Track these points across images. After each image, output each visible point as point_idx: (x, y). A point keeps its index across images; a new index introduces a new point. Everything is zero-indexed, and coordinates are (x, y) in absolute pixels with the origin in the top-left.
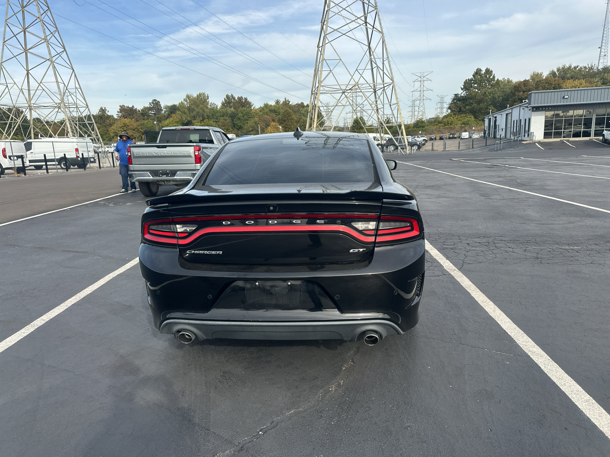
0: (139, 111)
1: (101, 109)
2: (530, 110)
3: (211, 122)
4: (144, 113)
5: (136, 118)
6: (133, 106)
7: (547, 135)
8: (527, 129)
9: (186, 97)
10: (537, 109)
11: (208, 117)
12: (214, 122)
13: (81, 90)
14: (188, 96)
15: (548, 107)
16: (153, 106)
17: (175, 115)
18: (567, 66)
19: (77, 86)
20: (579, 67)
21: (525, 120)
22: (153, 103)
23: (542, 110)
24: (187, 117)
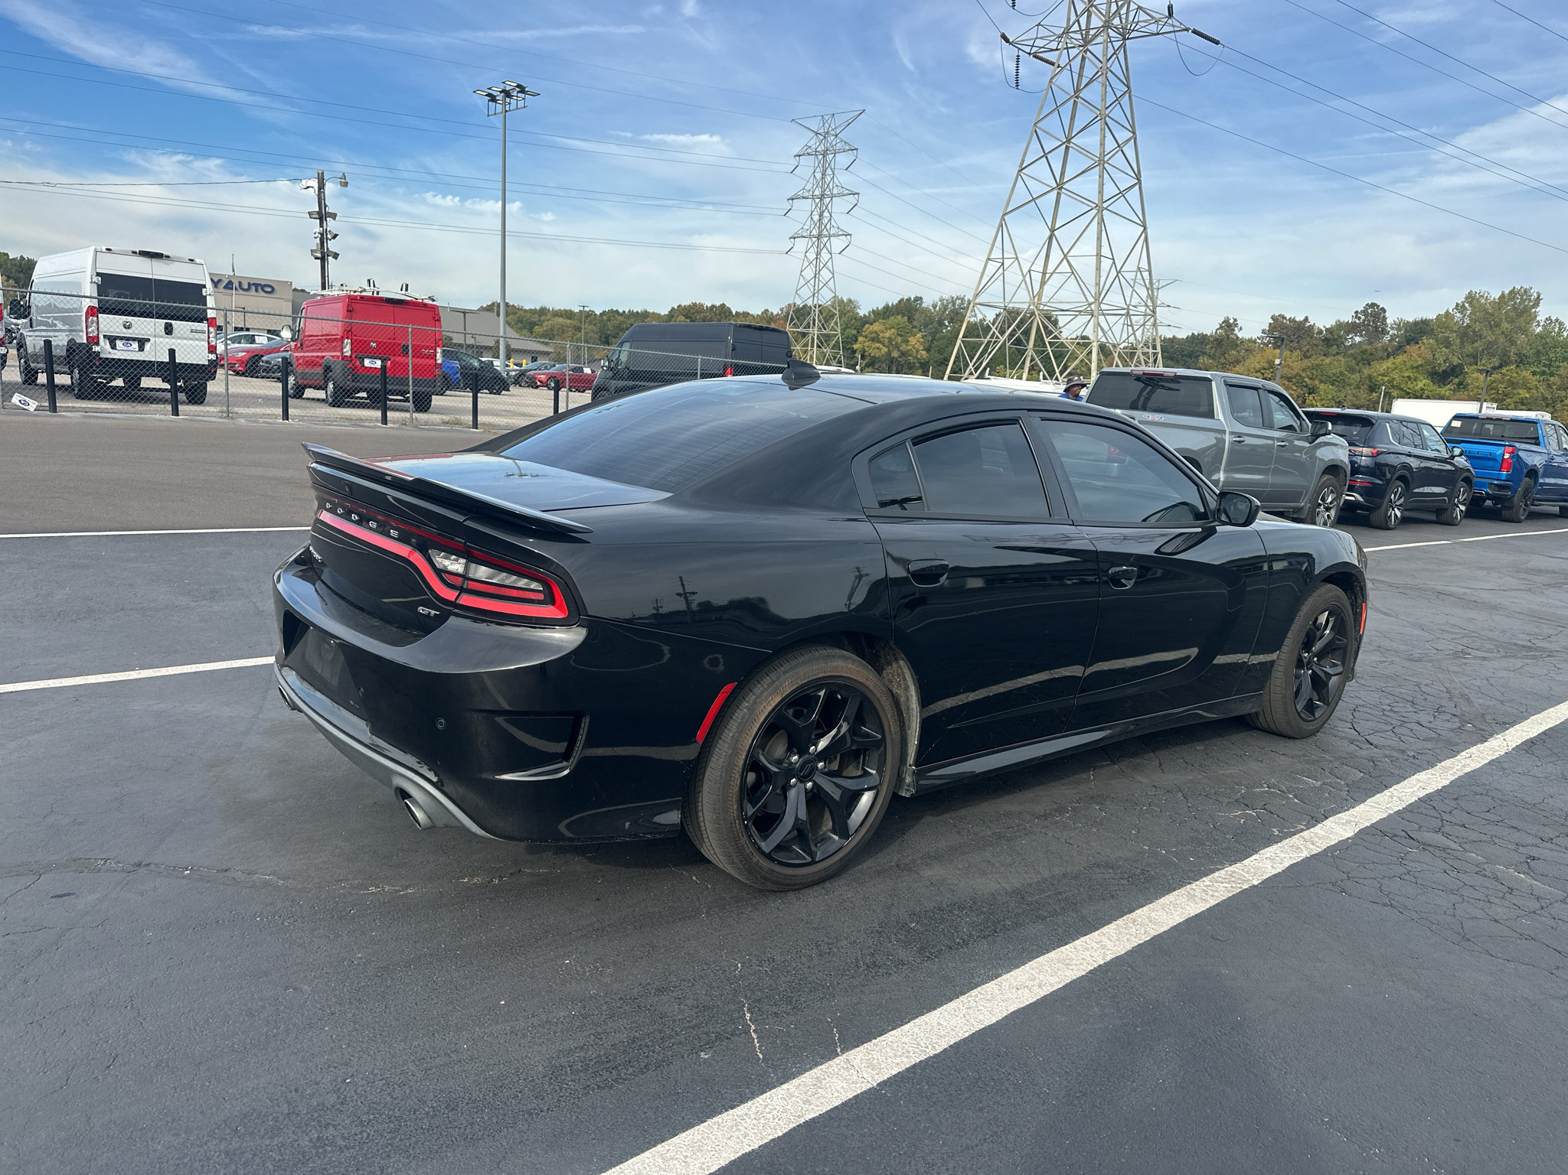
0: (1320, 332)
1: (1226, 321)
3: (1527, 374)
4: (1332, 339)
5: (1305, 349)
6: (1306, 319)
9: (1466, 298)
11: (1522, 361)
12: (1534, 373)
13: (1150, 274)
14: (1471, 298)
16: (1364, 320)
17: (1417, 347)
22: (1364, 312)
24: (1451, 356)
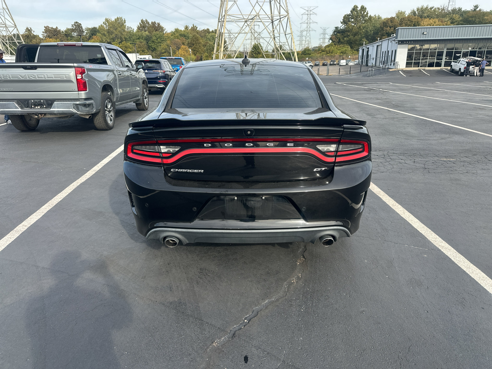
0: (63, 32)
1: (27, 29)
2: (396, 43)
3: (129, 44)
4: (67, 35)
5: (60, 38)
6: (57, 27)
7: (408, 64)
8: (393, 59)
9: (106, 20)
10: (402, 42)
11: (126, 40)
12: (131, 44)
13: (8, 10)
14: (107, 20)
15: (411, 41)
16: (76, 28)
17: (96, 36)
18: (425, 6)
19: (5, 7)
20: (434, 8)
21: (392, 51)
22: (75, 25)
23: (406, 44)
24: (107, 39)
